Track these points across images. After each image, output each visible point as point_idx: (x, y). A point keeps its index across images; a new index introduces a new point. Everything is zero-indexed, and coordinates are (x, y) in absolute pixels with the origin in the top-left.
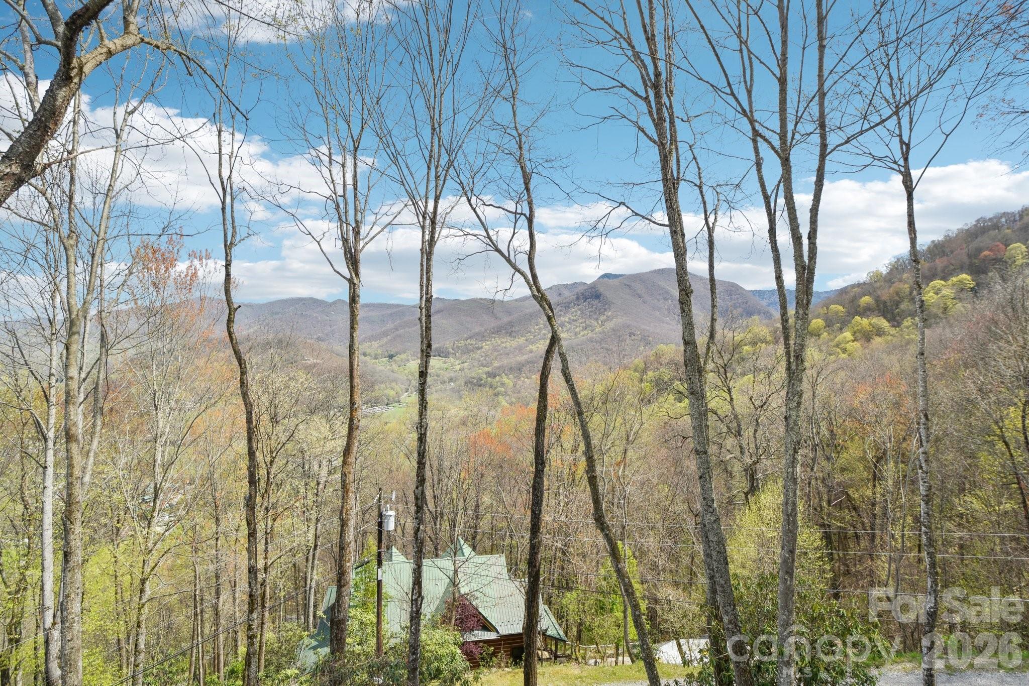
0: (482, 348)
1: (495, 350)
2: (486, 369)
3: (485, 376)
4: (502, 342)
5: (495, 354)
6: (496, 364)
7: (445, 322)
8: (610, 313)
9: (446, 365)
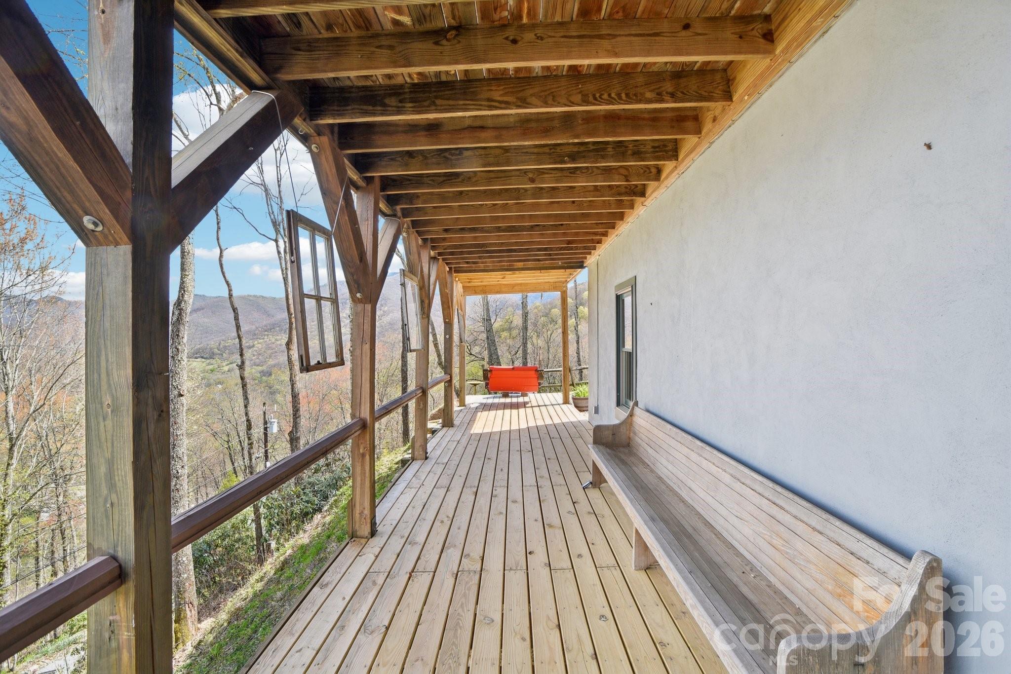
0: (253, 346)
1: (268, 347)
2: (260, 368)
3: (259, 375)
4: (276, 340)
5: (270, 351)
6: (271, 362)
7: (206, 320)
8: (386, 309)
9: (211, 367)
